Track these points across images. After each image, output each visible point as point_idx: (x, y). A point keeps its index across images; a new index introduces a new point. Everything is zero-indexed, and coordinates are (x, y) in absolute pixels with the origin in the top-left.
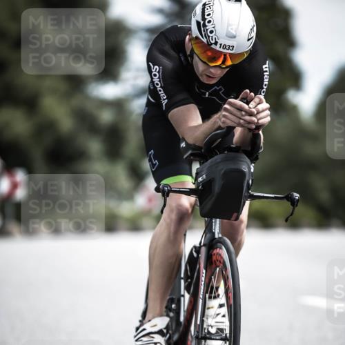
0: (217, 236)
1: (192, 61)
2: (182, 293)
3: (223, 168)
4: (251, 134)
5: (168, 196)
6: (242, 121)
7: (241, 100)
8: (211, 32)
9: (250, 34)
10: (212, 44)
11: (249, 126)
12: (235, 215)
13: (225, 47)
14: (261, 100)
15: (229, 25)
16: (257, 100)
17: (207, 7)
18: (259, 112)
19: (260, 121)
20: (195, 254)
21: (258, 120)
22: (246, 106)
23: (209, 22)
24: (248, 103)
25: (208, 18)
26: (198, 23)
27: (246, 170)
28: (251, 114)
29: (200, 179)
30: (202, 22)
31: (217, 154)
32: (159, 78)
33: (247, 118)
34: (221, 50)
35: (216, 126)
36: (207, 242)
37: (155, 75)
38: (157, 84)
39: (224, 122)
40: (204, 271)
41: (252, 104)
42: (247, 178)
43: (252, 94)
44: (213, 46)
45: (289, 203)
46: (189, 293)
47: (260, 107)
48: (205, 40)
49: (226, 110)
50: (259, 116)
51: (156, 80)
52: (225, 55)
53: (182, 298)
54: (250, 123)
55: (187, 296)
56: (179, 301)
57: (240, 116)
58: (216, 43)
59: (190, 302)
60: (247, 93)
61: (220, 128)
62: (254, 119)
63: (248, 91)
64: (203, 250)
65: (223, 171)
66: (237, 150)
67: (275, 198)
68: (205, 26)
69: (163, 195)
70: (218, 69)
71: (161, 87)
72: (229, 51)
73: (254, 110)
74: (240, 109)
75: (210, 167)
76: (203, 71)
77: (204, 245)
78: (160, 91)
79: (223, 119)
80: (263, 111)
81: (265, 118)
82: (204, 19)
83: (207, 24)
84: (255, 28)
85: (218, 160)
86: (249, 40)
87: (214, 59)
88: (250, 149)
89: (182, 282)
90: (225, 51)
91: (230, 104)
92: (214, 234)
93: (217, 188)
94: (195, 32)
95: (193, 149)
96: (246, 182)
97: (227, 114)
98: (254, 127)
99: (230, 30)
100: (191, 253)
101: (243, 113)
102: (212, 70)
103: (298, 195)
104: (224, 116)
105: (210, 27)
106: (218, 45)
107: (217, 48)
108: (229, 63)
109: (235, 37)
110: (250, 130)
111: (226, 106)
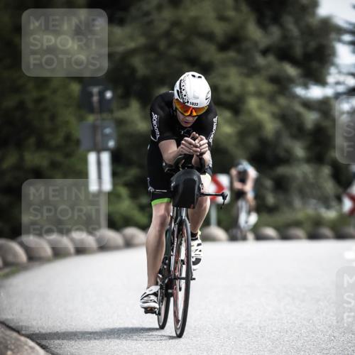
0: (183, 218)
7: (191, 138)
8: (185, 96)
9: (207, 96)
12: (192, 205)
13: (193, 104)
14: (202, 138)
15: (194, 91)
16: (199, 138)
17: (182, 82)
18: (201, 146)
21: (201, 150)
22: (193, 142)
23: (184, 90)
24: (194, 140)
25: (183, 88)
26: (178, 91)
27: (196, 179)
28: (196, 147)
30: (180, 90)
32: (157, 122)
33: (194, 149)
37: (154, 120)
38: (155, 125)
41: (197, 141)
42: (197, 183)
43: (197, 135)
44: (186, 104)
47: (202, 143)
48: (182, 101)
49: (183, 144)
50: (201, 148)
51: (155, 123)
52: (192, 108)
57: (190, 147)
58: (188, 102)
61: (181, 155)
62: (198, 150)
63: (195, 133)
64: (176, 226)
65: (183, 180)
66: (193, 167)
68: (181, 92)
71: (157, 127)
72: (195, 107)
73: (198, 145)
74: (190, 144)
75: (177, 177)
78: (156, 129)
80: (203, 144)
81: (205, 148)
82: (180, 88)
85: (181, 174)
86: (206, 99)
87: (187, 111)
90: (193, 106)
91: (186, 141)
94: (176, 96)
95: (169, 167)
96: (197, 186)
97: (183, 146)
99: (195, 94)
101: (192, 146)
105: (184, 93)
107: (189, 105)
108: (194, 113)
109: (198, 98)
110: (197, 156)
111: (183, 142)
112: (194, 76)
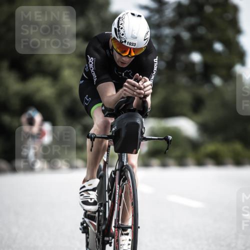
0: (125, 164)
1: (113, 53)
2: (107, 200)
3: (126, 122)
4: (141, 101)
5: (94, 140)
6: (135, 93)
7: (134, 80)
8: (123, 35)
9: (145, 36)
10: (123, 42)
11: (140, 96)
12: (135, 150)
13: (130, 44)
14: (145, 79)
15: (133, 30)
16: (143, 80)
17: (121, 19)
18: (145, 87)
19: (146, 93)
20: (113, 176)
21: (145, 92)
22: (137, 84)
23: (122, 28)
24: (138, 82)
25: (121, 26)
26: (115, 29)
27: (139, 123)
28: (140, 89)
29: (113, 129)
30: (117, 29)
31: (122, 113)
32: (93, 65)
33: (138, 91)
34: (128, 46)
35: (121, 96)
36: (120, 168)
37: (91, 63)
38: (92, 69)
39: (125, 94)
40: (118, 186)
41: (141, 83)
42: (140, 127)
43: (141, 76)
44: (124, 43)
45: (166, 142)
46: (111, 200)
47: (145, 84)
48: (119, 40)
49: (126, 86)
50: (145, 90)
51: (91, 66)
52: (131, 49)
53: (107, 204)
54: (140, 94)
55: (110, 202)
56: (105, 205)
57: (133, 90)
58: (125, 41)
59: (111, 205)
60: (137, 75)
61: (123, 98)
62: (142, 91)
63: (138, 74)
64: (118, 172)
65: (126, 124)
66: (134, 110)
67: (158, 139)
68: (119, 31)
69: (91, 140)
70: (127, 58)
71: (94, 70)
72: (133, 47)
73: (142, 86)
74: (134, 86)
75: (119, 122)
76: (119, 59)
77: (118, 170)
78: (93, 73)
79: (124, 92)
80: (148, 86)
81: (149, 90)
82: (119, 27)
83: (120, 30)
84: (149, 33)
85: (123, 117)
86: (145, 40)
87: (125, 52)
88: (142, 110)
89: (107, 192)
90: (131, 46)
91: (129, 83)
92: (123, 162)
93: (123, 134)
94: (113, 35)
95: (109, 111)
96: (140, 130)
97: (126, 89)
98: (142, 96)
99: (133, 33)
100: (111, 175)
101: (136, 88)
102: (124, 59)
103: (171, 137)
104: (125, 90)
105: (122, 31)
106: (127, 43)
108: (133, 54)
109: (136, 38)
110: (140, 98)
111: (126, 84)
112: (133, 14)
